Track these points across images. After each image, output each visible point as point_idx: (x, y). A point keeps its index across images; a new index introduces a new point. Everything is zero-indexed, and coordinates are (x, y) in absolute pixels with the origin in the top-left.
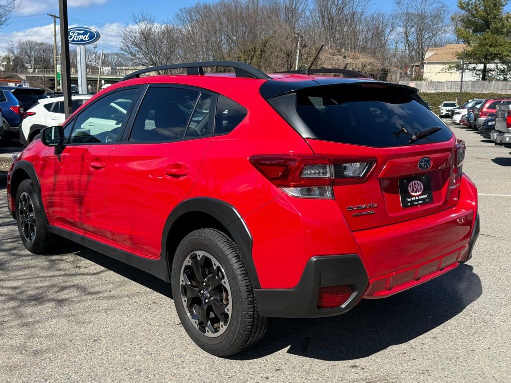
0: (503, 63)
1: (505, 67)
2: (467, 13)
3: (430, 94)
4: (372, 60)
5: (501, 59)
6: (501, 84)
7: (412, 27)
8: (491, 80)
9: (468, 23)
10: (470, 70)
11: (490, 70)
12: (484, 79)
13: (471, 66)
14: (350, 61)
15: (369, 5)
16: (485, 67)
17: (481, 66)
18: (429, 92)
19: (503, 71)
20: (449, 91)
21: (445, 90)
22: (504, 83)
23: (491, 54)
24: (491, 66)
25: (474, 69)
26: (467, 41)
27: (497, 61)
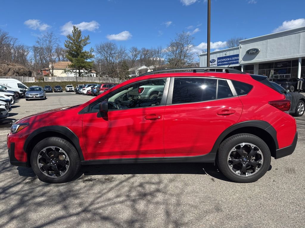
0: (86, 70)
1: (87, 71)
2: (69, 49)
3: (59, 82)
4: (23, 67)
5: (85, 68)
6: (87, 78)
7: (37, 53)
8: (83, 76)
9: (70, 54)
10: (74, 72)
11: (82, 72)
12: (79, 76)
13: (75, 71)
14: (11, 67)
15: (17, 41)
16: (79, 71)
17: (78, 71)
18: (58, 81)
19: (87, 73)
20: (67, 81)
21: (65, 80)
22: (88, 78)
23: (82, 66)
24: (82, 71)
25: (76, 72)
26: (71, 61)
27: (84, 69)
